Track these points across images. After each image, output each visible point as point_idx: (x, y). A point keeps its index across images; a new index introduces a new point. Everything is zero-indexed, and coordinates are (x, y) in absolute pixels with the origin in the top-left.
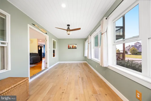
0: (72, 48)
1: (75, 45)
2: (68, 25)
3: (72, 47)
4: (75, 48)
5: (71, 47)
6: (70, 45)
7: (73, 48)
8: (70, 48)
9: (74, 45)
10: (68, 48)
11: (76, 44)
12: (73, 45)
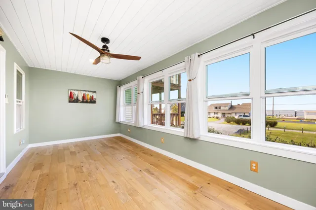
0: (83, 102)
1: (91, 94)
2: (105, 40)
3: (84, 97)
4: (93, 101)
5: (80, 98)
6: (76, 93)
7: (87, 102)
8: (77, 101)
9: (87, 93)
10: (70, 102)
11: (95, 92)
12: (85, 92)
